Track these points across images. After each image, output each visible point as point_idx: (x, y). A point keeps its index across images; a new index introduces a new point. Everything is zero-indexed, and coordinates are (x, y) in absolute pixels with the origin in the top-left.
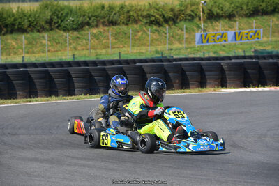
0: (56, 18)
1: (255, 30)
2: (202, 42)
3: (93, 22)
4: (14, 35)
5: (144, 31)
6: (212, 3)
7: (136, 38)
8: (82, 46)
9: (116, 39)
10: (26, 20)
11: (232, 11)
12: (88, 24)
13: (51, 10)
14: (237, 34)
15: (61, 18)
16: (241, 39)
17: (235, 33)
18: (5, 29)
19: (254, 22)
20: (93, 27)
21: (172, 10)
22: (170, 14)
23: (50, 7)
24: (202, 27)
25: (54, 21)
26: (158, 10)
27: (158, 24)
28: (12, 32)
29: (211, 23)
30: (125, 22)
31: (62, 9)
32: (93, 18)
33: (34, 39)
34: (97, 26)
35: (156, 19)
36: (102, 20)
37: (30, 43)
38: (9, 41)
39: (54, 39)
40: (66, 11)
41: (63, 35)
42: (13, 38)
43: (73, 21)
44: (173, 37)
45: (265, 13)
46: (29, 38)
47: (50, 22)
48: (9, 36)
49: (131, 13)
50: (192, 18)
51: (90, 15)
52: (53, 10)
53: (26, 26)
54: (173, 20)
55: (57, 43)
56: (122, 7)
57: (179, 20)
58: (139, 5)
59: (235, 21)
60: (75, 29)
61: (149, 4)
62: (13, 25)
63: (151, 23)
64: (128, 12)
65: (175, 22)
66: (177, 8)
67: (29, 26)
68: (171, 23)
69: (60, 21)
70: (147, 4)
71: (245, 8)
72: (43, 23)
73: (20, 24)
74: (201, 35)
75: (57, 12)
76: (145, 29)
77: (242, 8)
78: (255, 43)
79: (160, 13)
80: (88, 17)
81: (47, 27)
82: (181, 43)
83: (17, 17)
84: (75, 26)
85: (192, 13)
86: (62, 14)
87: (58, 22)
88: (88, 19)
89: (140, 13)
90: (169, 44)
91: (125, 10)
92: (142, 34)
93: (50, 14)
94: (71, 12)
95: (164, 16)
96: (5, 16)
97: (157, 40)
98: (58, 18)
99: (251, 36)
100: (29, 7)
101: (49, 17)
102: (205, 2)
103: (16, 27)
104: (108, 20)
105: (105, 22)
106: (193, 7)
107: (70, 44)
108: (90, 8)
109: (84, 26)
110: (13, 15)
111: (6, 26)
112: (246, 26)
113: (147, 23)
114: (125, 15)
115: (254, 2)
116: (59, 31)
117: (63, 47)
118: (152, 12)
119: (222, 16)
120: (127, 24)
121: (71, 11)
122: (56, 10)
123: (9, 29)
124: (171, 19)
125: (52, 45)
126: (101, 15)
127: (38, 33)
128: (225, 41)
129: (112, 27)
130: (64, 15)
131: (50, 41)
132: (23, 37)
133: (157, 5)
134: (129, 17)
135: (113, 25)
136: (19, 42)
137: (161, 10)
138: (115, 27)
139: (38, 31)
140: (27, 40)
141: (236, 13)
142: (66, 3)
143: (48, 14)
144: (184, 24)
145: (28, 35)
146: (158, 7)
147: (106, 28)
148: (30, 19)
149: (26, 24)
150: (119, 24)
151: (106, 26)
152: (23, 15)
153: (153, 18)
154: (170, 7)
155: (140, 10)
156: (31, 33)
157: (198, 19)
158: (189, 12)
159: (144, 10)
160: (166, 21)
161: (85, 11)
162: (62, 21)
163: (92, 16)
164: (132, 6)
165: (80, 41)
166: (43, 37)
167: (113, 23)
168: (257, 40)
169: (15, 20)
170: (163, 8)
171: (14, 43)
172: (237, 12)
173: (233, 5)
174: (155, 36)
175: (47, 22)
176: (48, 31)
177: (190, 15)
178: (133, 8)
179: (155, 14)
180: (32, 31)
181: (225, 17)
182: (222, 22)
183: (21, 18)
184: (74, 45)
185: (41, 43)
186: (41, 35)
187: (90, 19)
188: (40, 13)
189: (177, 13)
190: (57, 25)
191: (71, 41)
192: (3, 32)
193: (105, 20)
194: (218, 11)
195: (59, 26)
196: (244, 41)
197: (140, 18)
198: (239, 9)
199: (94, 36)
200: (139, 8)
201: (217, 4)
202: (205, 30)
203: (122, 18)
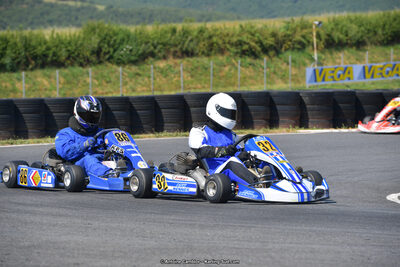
0: (106, 46)
1: (392, 63)
2: (316, 81)
3: (160, 51)
4: (47, 71)
5: (233, 65)
6: (332, 25)
7: (221, 74)
8: (143, 86)
9: (192, 76)
10: (64, 50)
11: (362, 37)
12: (152, 55)
13: (99, 35)
14: (367, 69)
15: (113, 46)
16: (372, 77)
17: (364, 68)
18: (33, 62)
19: (391, 51)
20: (159, 58)
21: (274, 35)
22: (270, 41)
23: (97, 31)
24: (316, 58)
25: (104, 50)
26: (253, 35)
27: (254, 54)
28: (43, 66)
29: (331, 53)
30: (206, 51)
31: (116, 34)
32: (160, 47)
33: (75, 76)
34: (165, 58)
35: (251, 48)
36: (172, 50)
37: (68, 82)
38: (39, 79)
39: (103, 77)
40: (121, 36)
41: (116, 71)
42: (45, 75)
43: (131, 51)
44: (275, 73)
46: (67, 75)
47: (98, 52)
48: (39, 72)
49: (215, 39)
50: (302, 46)
51: (155, 42)
52: (103, 35)
53: (64, 58)
54: (275, 49)
55: (107, 82)
56: (201, 31)
57: (283, 49)
58: (226, 29)
59: (365, 51)
60: (134, 63)
61: (241, 26)
62: (45, 56)
63: (243, 53)
64: (210, 37)
65: (278, 53)
66: (281, 32)
67: (68, 58)
68: (272, 53)
69: (112, 50)
70: (237, 27)
71: (380, 32)
72: (88, 54)
73: (54, 54)
74: (315, 70)
75: (108, 38)
76: (234, 61)
77: (375, 33)
78: (392, 82)
79: (256, 38)
80: (153, 45)
81: (94, 58)
82: (286, 83)
83: (49, 44)
84: (133, 58)
85: (303, 40)
86: (115, 41)
87: (109, 52)
88: (152, 48)
89: (227, 39)
90: (268, 83)
91: (206, 35)
92: (230, 70)
93: (98, 40)
94: (128, 38)
95: (261, 43)
96: (33, 43)
97: (251, 78)
98: (109, 45)
99: (388, 72)
100: (68, 32)
101: (96, 46)
102: (320, 23)
103: (49, 59)
104: (181, 49)
105: (176, 52)
106: (305, 31)
107: (125, 84)
108: (156, 33)
109: (147, 57)
110: (45, 43)
111: (35, 58)
112: (382, 59)
113: (237, 53)
114: (206, 42)
115: (394, 24)
116: (109, 65)
117: (115, 87)
118: (245, 38)
119: (347, 44)
120: (208, 55)
121: (128, 36)
122: (106, 35)
123: (40, 62)
124: (272, 47)
125: (100, 85)
126: (172, 42)
127: (81, 68)
128: (349, 79)
129: (187, 59)
130: (118, 41)
131: (97, 79)
133: (252, 27)
134: (212, 45)
135: (188, 56)
136: (53, 80)
137: (257, 35)
138: (191, 59)
139: (81, 65)
140: (65, 77)
141: (367, 40)
142: (123, 27)
143: (95, 41)
144: (290, 56)
145: (66, 71)
146: (253, 31)
147: (178, 61)
148: (69, 48)
149: (63, 54)
150: (197, 55)
151: (178, 57)
152: (60, 42)
153: (245, 47)
154: (270, 31)
155: (228, 35)
156: (70, 68)
157: (311, 47)
158: (298, 37)
159: (233, 36)
160: (265, 50)
161: (147, 37)
162: (115, 51)
163: (158, 43)
164: (216, 30)
165: (140, 79)
166: (88, 73)
167: (188, 54)
168: (397, 78)
169: (48, 49)
170: (261, 32)
171: (46, 82)
172: (369, 38)
173: (362, 28)
174: (249, 72)
175: (93, 53)
176: (94, 64)
177: (300, 43)
178: (218, 32)
179: (248, 41)
180: (72, 65)
181: (351, 46)
182: (346, 52)
183: (57, 46)
184: (131, 84)
185: (85, 81)
186: (85, 70)
187: (155, 48)
188: (84, 39)
189: (280, 39)
190: (107, 56)
191: (127, 79)
192: (30, 67)
193: (178, 49)
194: (341, 36)
195: (111, 57)
196: (377, 79)
197: (228, 46)
198: (371, 34)
199: (161, 71)
200: (226, 32)
201: (340, 27)
202: (320, 64)
203: (202, 46)
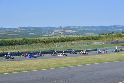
12: (32, 43)
17: (63, 45)
19: (63, 43)
22: (47, 41)
27: (45, 43)
34: (34, 43)
37: (22, 47)
38: (18, 47)
43: (30, 42)
45: (64, 41)
56: (38, 39)
60: (30, 44)
66: (49, 40)
68: (48, 43)
69: (27, 42)
81: (25, 43)
89: (42, 41)
92: (43, 45)
94: (29, 40)
100: (21, 39)
110: (18, 41)
113: (43, 43)
116: (27, 44)
118: (44, 40)
122: (26, 40)
123: (17, 44)
125: (26, 48)
126: (35, 41)
127: (23, 45)
128: (61, 47)
132: (20, 46)
142: (28, 38)
143: (24, 41)
144: (50, 43)
149: (20, 43)
152: (20, 41)
158: (51, 41)
163: (33, 41)
164: (40, 39)
167: (37, 43)
184: (30, 47)
185: (24, 47)
198: (59, 40)
199: (34, 45)
203: (39, 42)
